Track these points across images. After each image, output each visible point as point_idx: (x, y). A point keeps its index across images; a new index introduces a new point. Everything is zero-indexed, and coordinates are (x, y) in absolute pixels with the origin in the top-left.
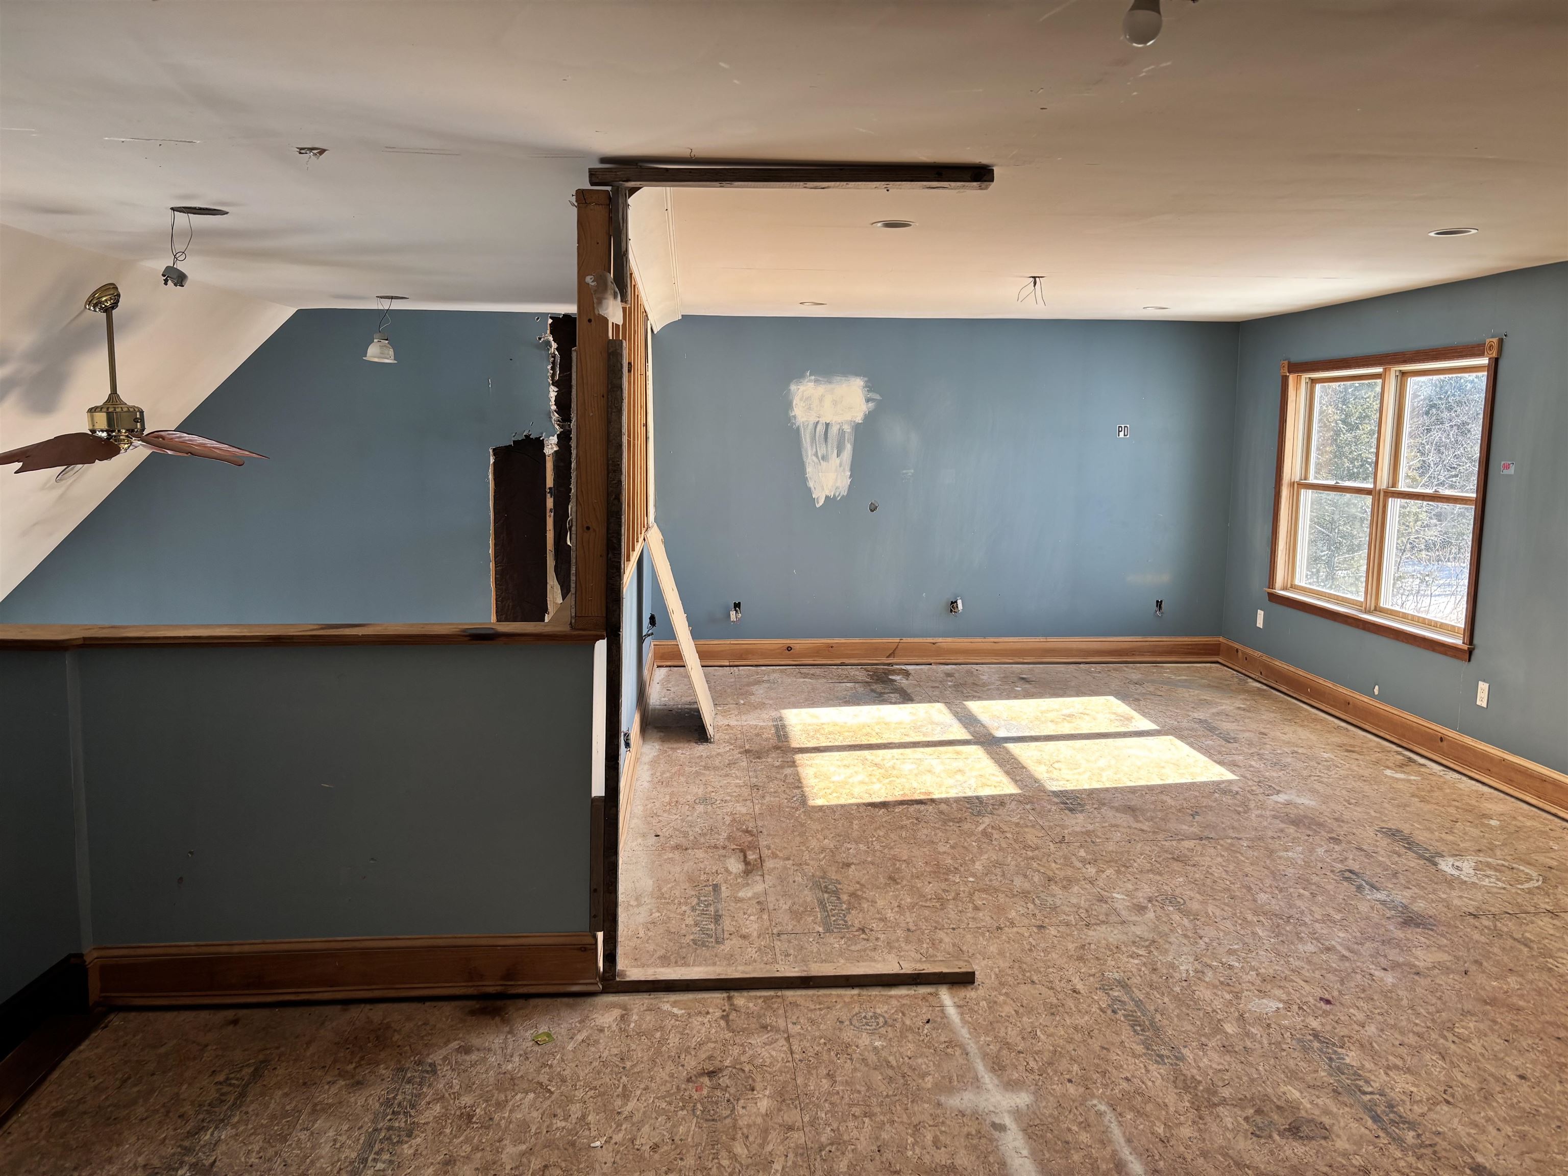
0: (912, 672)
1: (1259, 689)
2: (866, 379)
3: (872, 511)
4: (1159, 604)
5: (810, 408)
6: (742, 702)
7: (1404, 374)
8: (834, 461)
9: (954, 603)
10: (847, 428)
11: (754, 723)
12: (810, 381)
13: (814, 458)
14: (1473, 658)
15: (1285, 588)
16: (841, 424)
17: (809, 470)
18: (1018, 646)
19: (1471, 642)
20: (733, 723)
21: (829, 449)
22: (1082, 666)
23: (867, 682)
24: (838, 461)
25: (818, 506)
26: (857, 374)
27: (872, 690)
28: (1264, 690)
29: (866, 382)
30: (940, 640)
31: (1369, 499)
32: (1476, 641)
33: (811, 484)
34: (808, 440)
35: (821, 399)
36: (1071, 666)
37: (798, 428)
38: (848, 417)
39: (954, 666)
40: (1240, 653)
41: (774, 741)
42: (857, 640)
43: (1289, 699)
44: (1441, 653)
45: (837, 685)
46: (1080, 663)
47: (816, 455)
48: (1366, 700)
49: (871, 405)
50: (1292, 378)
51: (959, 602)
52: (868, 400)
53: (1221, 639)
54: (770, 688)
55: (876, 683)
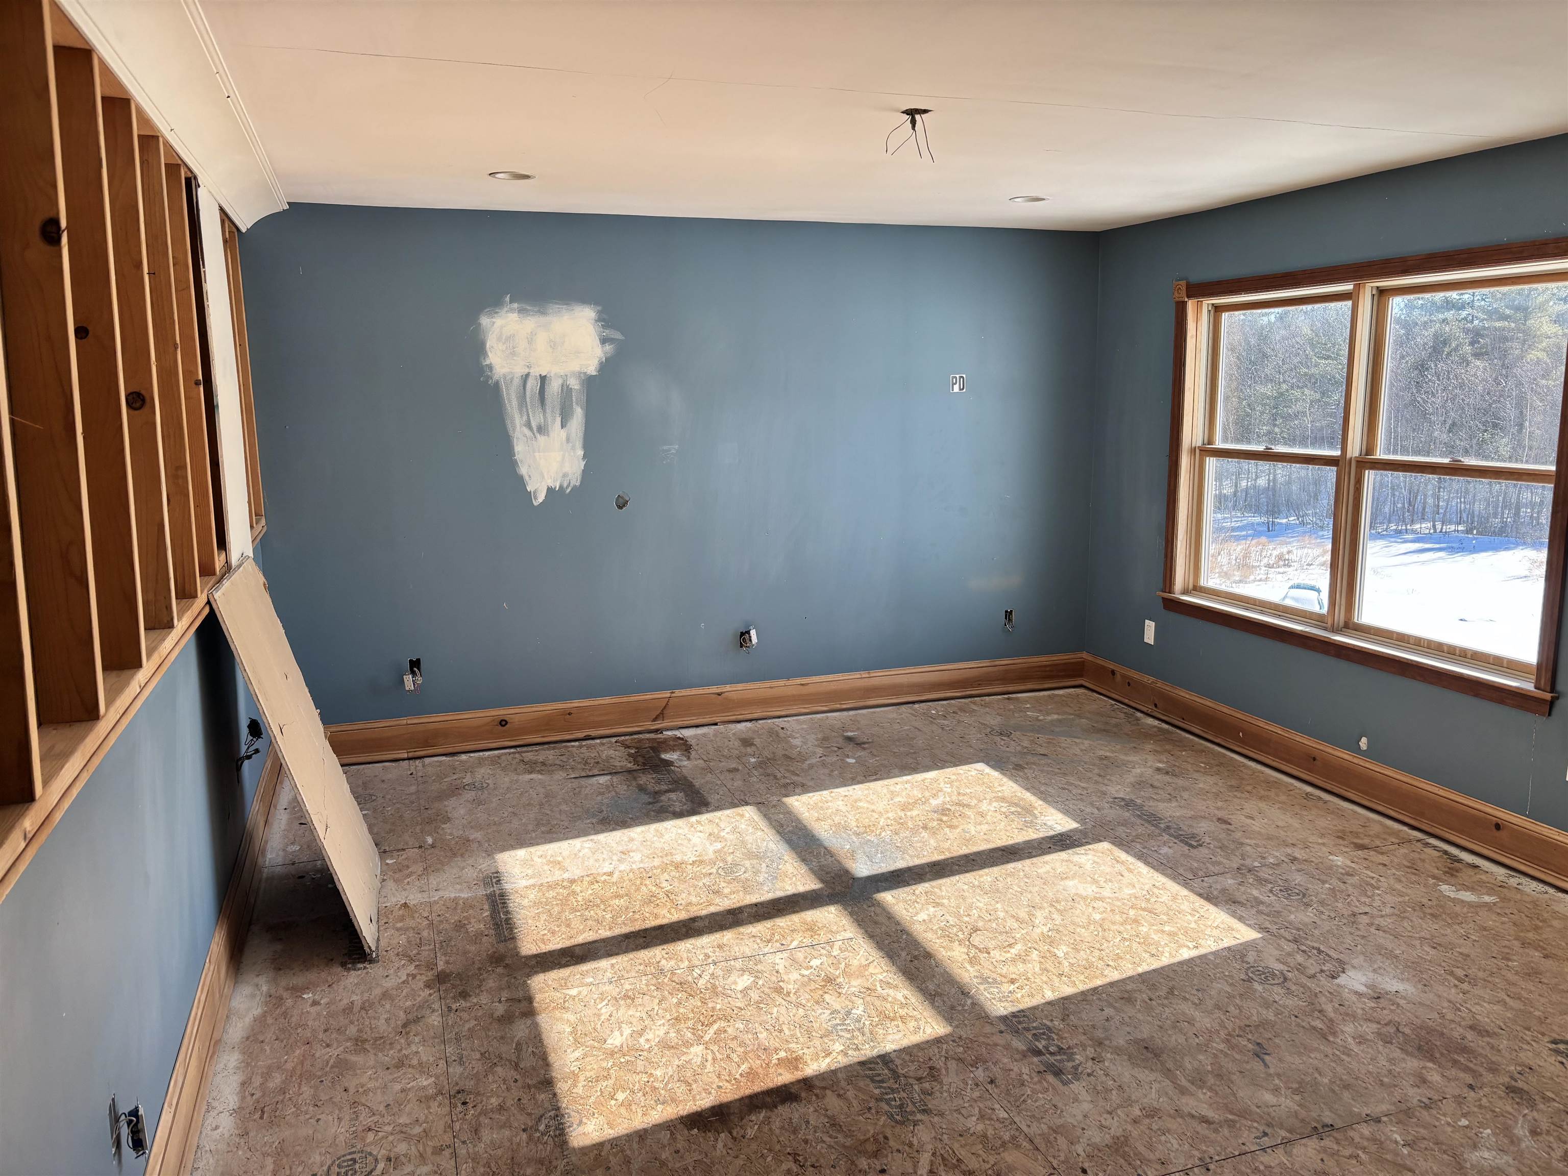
0: (693, 742)
1: (1160, 729)
2: (599, 308)
3: (620, 507)
4: (1008, 614)
5: (513, 354)
6: (430, 840)
7: (1383, 293)
8: (558, 433)
9: (744, 635)
10: (574, 384)
11: (450, 893)
12: (512, 310)
13: (526, 431)
14: (1555, 711)
15: (1185, 592)
16: (565, 378)
17: (519, 448)
18: (833, 686)
19: (1553, 689)
20: (414, 898)
21: (549, 415)
22: (917, 706)
23: (630, 771)
24: (563, 434)
25: (535, 504)
26: (584, 300)
27: (642, 789)
28: (1167, 731)
29: (599, 312)
30: (728, 688)
31: (1331, 473)
32: (1561, 686)
33: (523, 470)
34: (515, 403)
35: (531, 340)
36: (903, 708)
37: (497, 384)
38: (575, 366)
39: (748, 724)
40: (1118, 678)
41: (488, 943)
42: (607, 700)
43: (1209, 745)
44: (1491, 700)
45: (583, 782)
46: (913, 703)
47: (528, 425)
48: (1346, 757)
49: (608, 347)
50: (1191, 305)
51: (753, 633)
52: (604, 341)
53: (1085, 655)
54: (478, 802)
55: (643, 771)
